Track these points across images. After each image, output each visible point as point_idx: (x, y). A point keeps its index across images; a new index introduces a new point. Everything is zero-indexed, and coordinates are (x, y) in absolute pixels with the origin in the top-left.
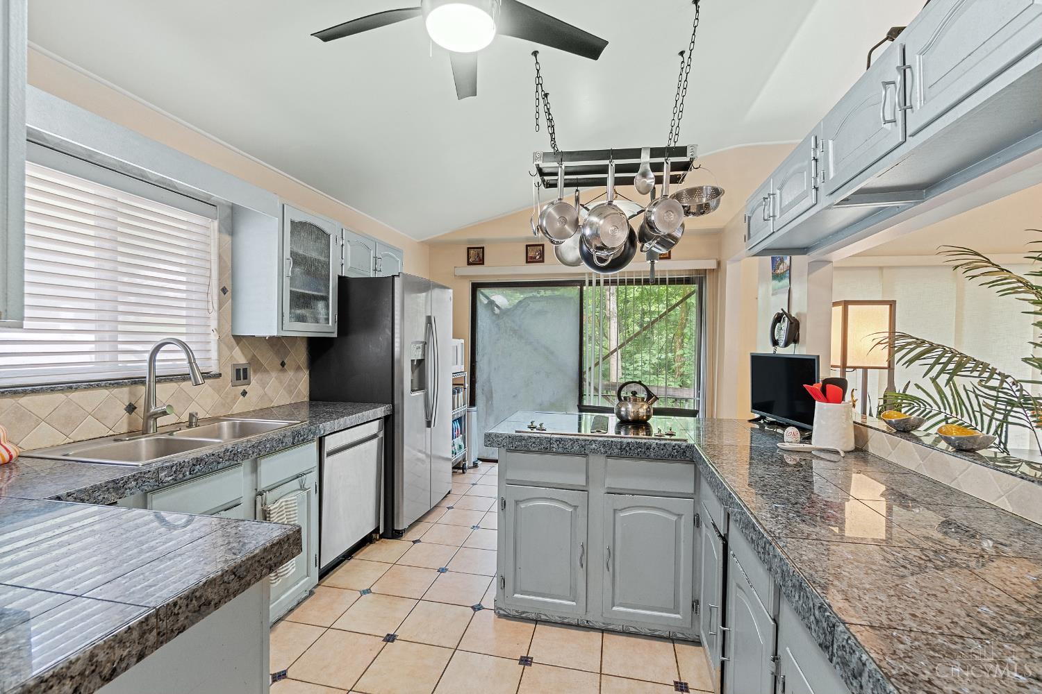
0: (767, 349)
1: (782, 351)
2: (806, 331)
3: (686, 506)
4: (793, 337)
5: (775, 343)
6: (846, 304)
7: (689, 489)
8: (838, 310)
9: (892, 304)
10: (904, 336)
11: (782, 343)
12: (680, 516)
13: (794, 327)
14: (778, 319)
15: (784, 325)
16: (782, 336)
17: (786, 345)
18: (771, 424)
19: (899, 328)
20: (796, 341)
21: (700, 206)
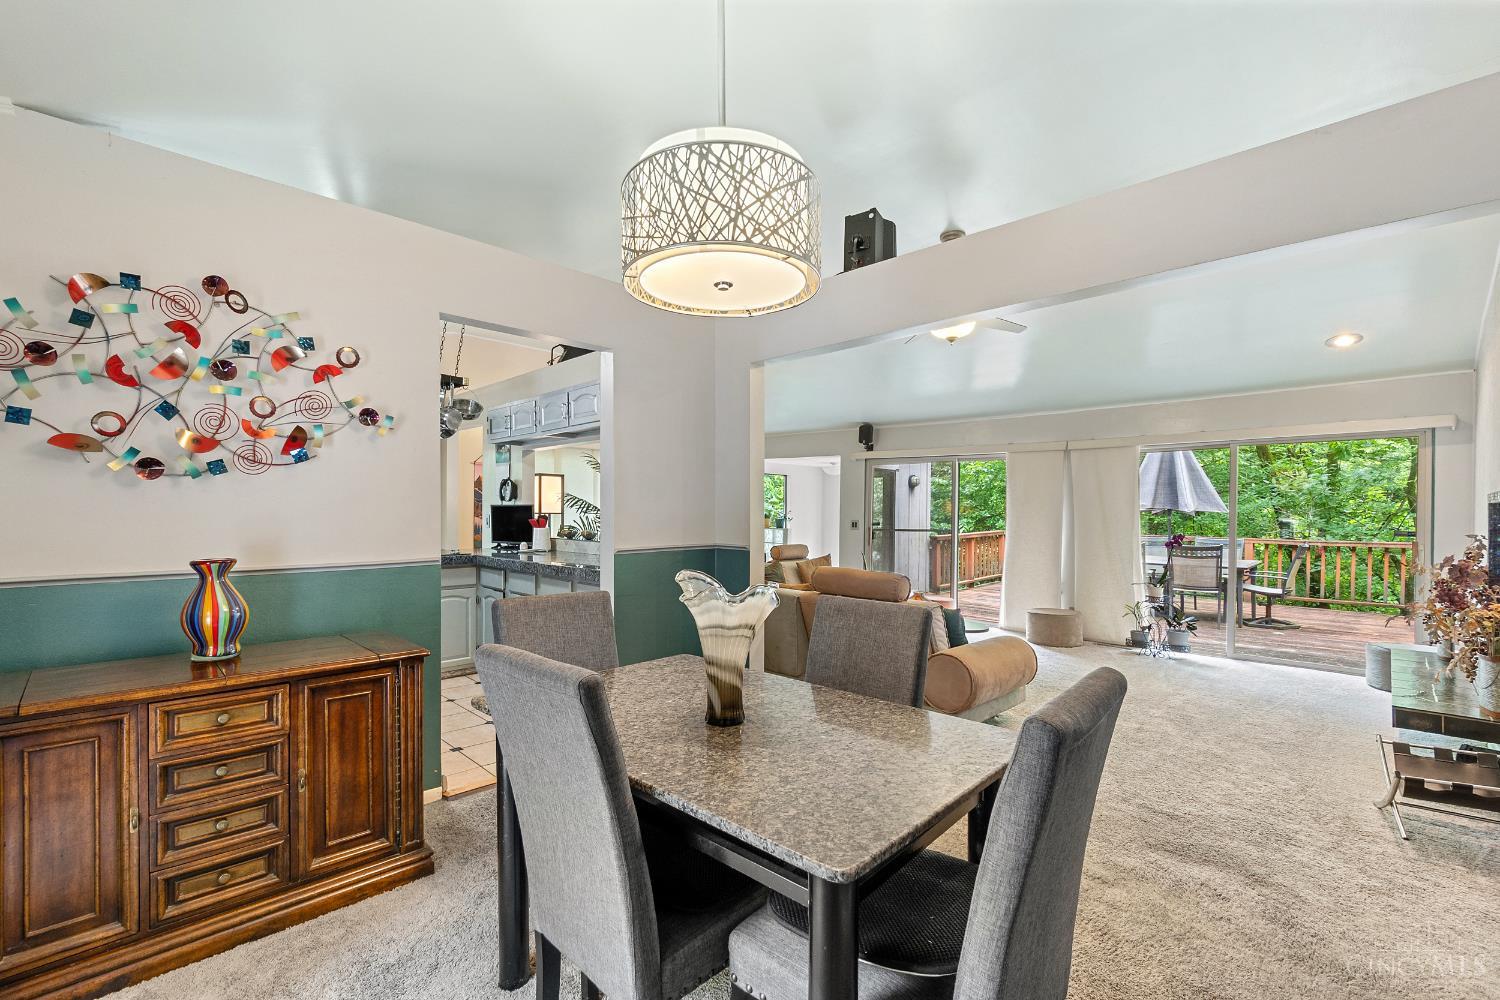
0: (498, 502)
1: (505, 503)
2: (522, 491)
3: (471, 592)
4: (514, 496)
5: (502, 498)
6: (540, 475)
7: (473, 581)
8: (537, 478)
9: (562, 476)
10: (568, 495)
11: (507, 498)
12: (468, 598)
13: (515, 487)
14: (504, 483)
15: (509, 488)
16: (508, 494)
17: (510, 500)
18: (505, 548)
19: (566, 491)
20: (516, 498)
21: (469, 416)
